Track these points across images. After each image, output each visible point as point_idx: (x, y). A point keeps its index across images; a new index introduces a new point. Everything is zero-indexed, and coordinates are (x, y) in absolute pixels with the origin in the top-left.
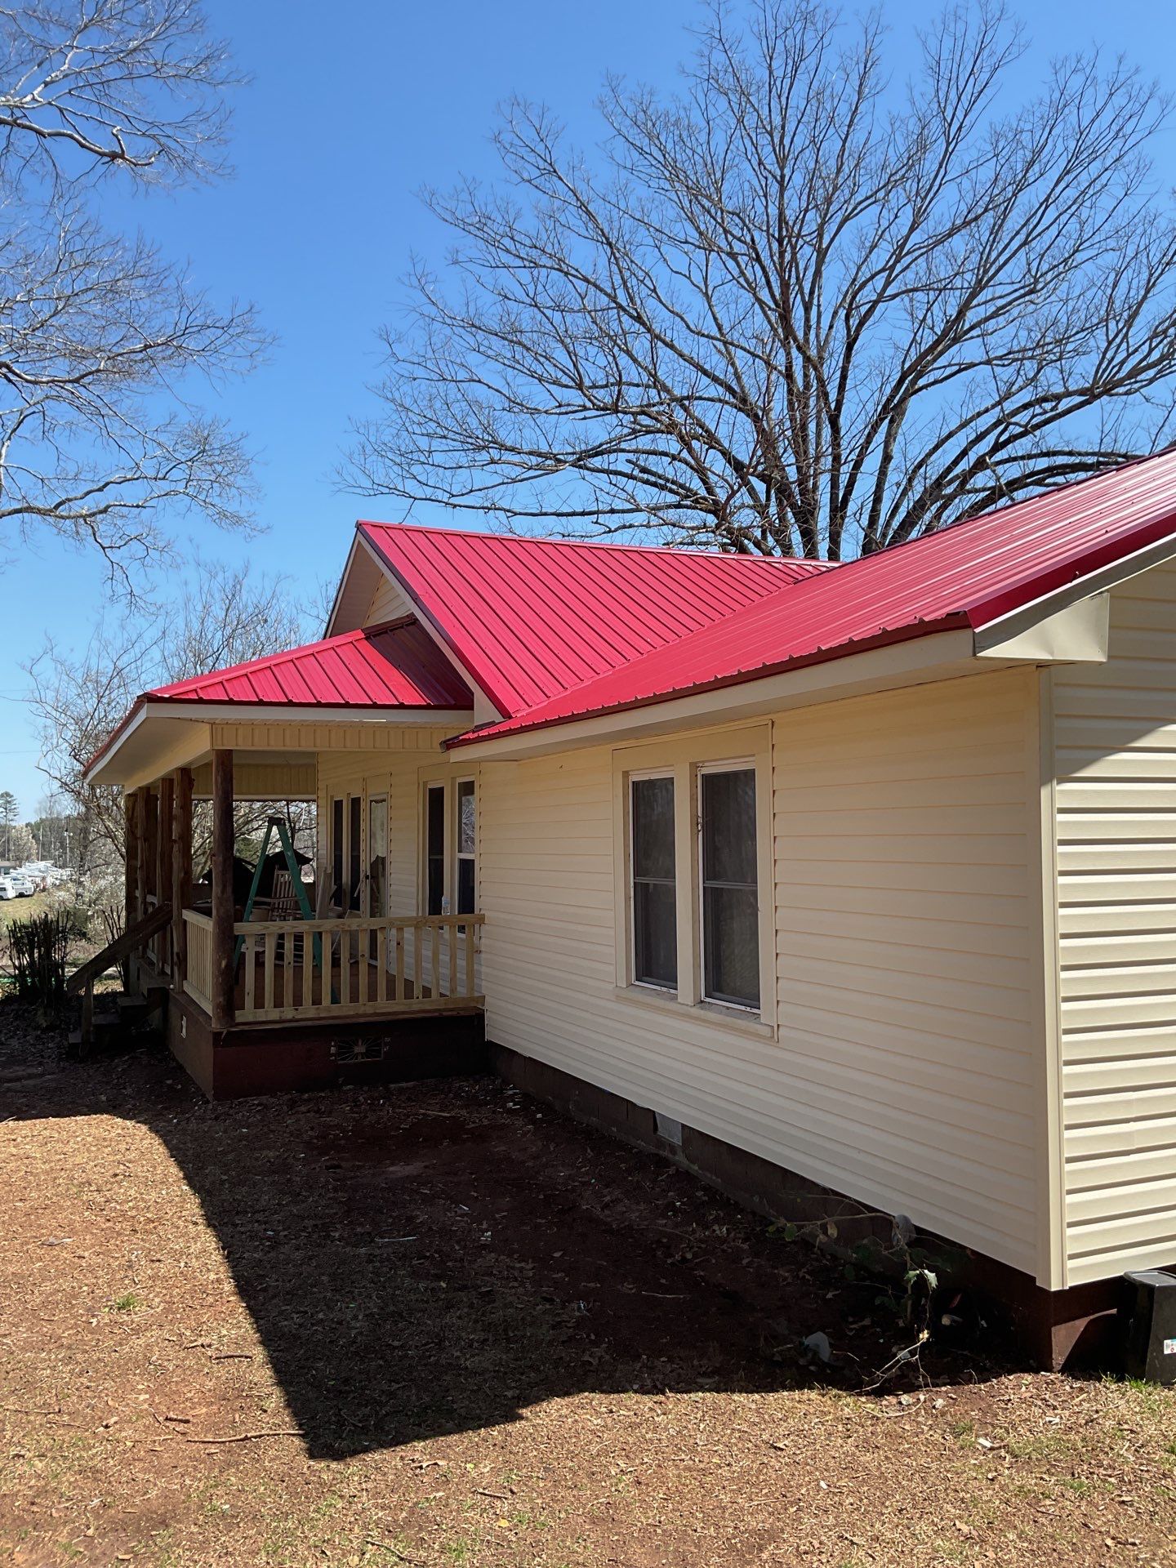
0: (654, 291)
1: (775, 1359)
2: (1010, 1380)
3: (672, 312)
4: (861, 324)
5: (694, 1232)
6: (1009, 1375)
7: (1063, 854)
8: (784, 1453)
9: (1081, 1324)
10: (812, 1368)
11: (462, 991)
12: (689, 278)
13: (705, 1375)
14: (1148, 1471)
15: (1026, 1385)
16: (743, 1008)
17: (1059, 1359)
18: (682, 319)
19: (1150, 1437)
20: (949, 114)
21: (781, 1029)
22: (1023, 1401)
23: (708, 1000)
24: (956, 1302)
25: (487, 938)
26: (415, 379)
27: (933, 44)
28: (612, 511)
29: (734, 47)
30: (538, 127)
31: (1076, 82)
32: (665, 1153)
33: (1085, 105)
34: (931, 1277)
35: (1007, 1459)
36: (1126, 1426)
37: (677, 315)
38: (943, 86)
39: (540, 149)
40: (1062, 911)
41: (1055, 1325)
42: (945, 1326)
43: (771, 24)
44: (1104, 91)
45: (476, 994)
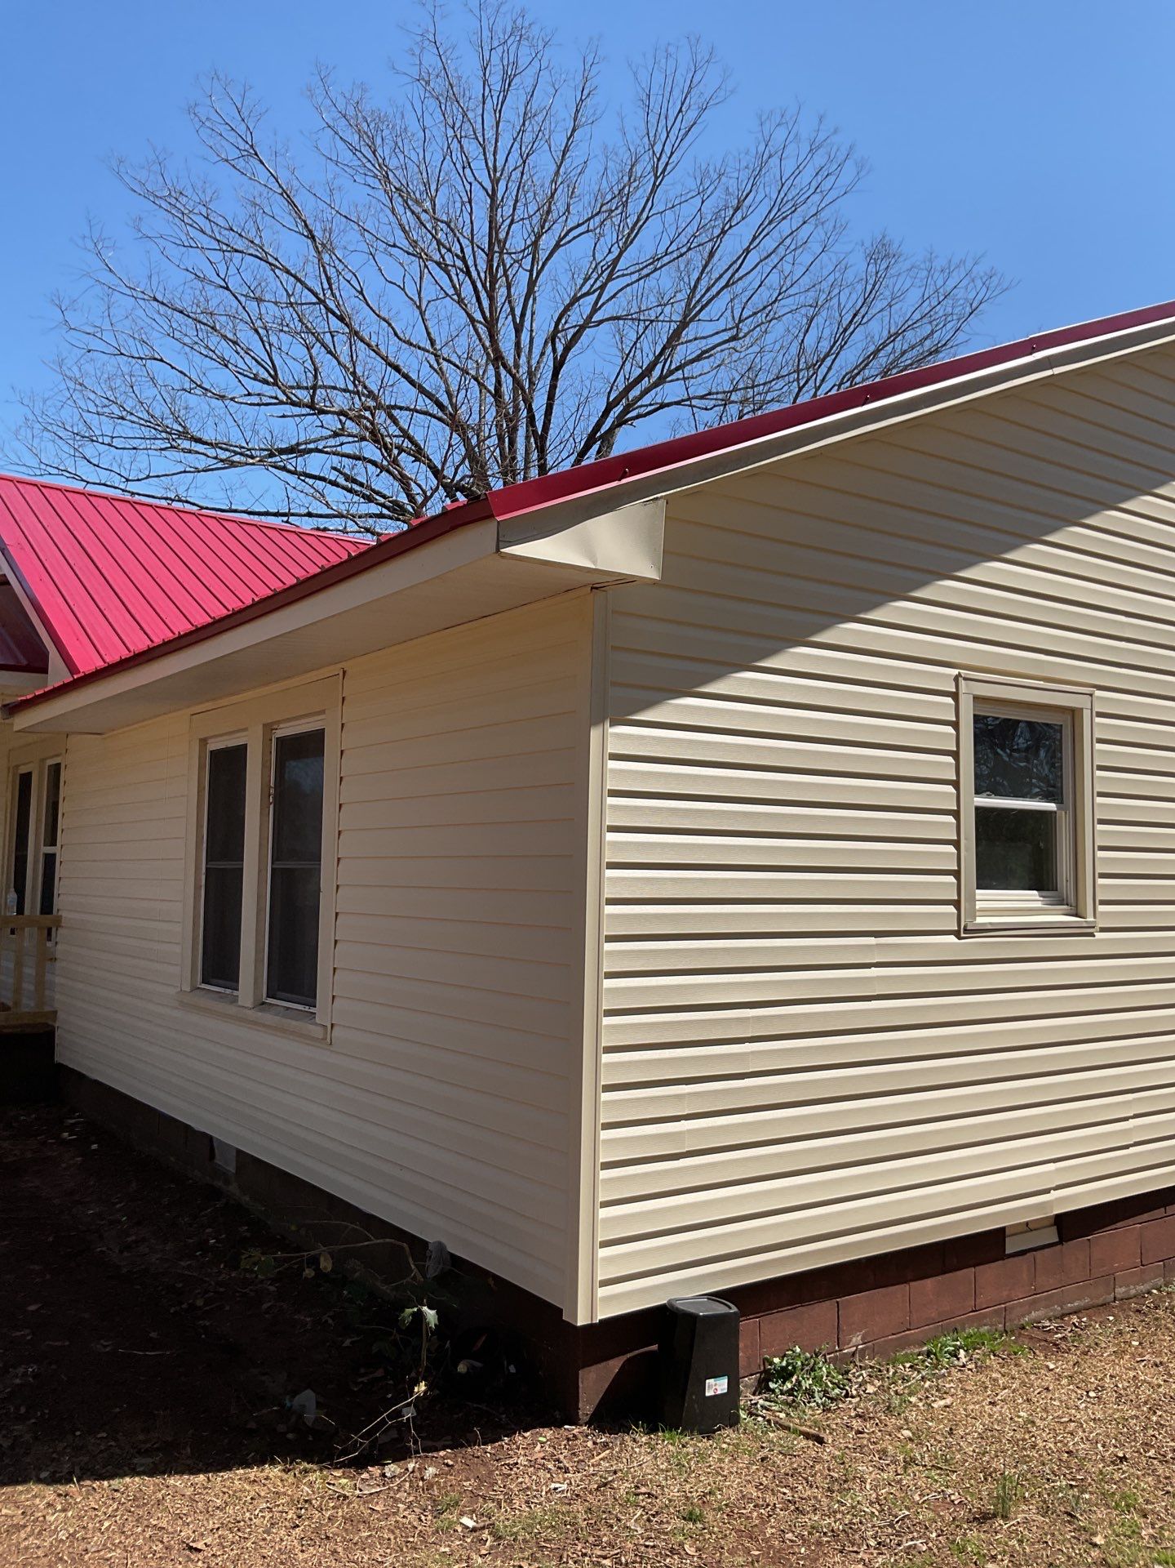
0: (361, 293)
1: (248, 1426)
2: (522, 1439)
3: (378, 316)
4: (567, 348)
5: (220, 1273)
6: (526, 1431)
7: (614, 807)
8: (200, 1556)
9: (615, 1365)
10: (290, 1436)
11: (28, 1004)
12: (403, 289)
13: (146, 1453)
14: (654, 1547)
15: (542, 1443)
16: (300, 1007)
17: (586, 1408)
18: (390, 325)
19: (670, 1501)
20: (658, 148)
21: (335, 1028)
22: (533, 1464)
23: (270, 1001)
24: (479, 1344)
25: (63, 945)
26: (89, 351)
27: (644, 76)
28: (309, 515)
29: (448, 53)
30: (239, 106)
31: (780, 135)
32: (219, 1184)
33: (787, 157)
34: (431, 1315)
35: (488, 1544)
36: (643, 1490)
37: (384, 320)
38: (653, 119)
39: (241, 129)
40: (609, 873)
41: (583, 1367)
42: (459, 1373)
43: (486, 33)
44: (805, 148)
45: (47, 1009)
